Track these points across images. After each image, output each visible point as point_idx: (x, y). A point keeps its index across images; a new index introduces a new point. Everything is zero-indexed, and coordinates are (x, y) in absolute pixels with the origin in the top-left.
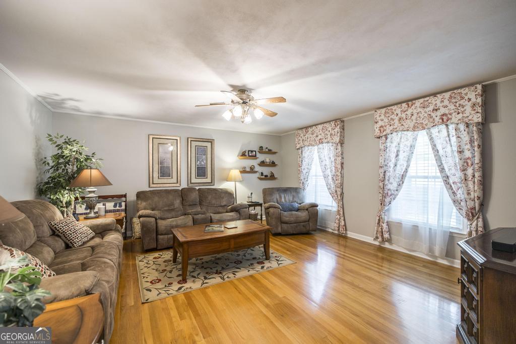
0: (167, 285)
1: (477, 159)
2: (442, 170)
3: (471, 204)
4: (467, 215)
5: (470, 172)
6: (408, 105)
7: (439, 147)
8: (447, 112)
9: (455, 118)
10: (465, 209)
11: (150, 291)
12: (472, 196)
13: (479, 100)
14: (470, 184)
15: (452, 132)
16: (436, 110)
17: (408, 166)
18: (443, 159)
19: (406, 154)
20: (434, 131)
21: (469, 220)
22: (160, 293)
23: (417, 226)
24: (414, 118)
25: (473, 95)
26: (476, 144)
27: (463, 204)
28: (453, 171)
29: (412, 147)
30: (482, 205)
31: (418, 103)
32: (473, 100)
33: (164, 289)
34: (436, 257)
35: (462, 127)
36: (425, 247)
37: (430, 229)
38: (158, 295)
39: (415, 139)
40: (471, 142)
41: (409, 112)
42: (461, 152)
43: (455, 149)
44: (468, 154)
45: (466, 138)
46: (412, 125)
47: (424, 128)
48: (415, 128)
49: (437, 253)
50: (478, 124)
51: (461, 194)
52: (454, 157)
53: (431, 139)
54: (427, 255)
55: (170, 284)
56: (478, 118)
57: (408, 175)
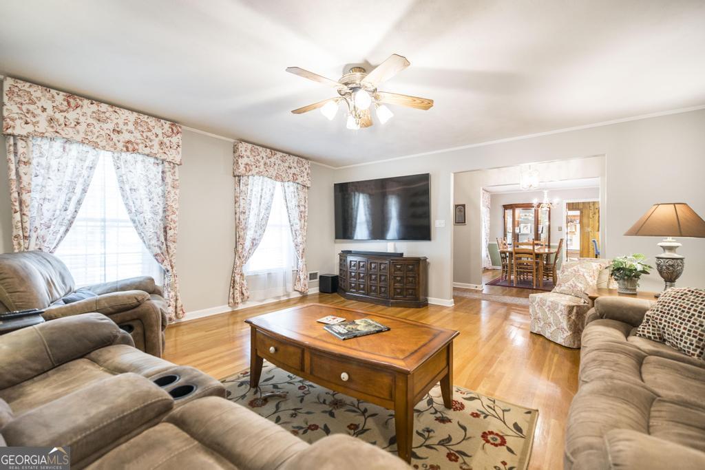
0: (482, 416)
11: (516, 425)
22: (504, 411)
33: (494, 413)
38: (509, 410)
55: (475, 415)
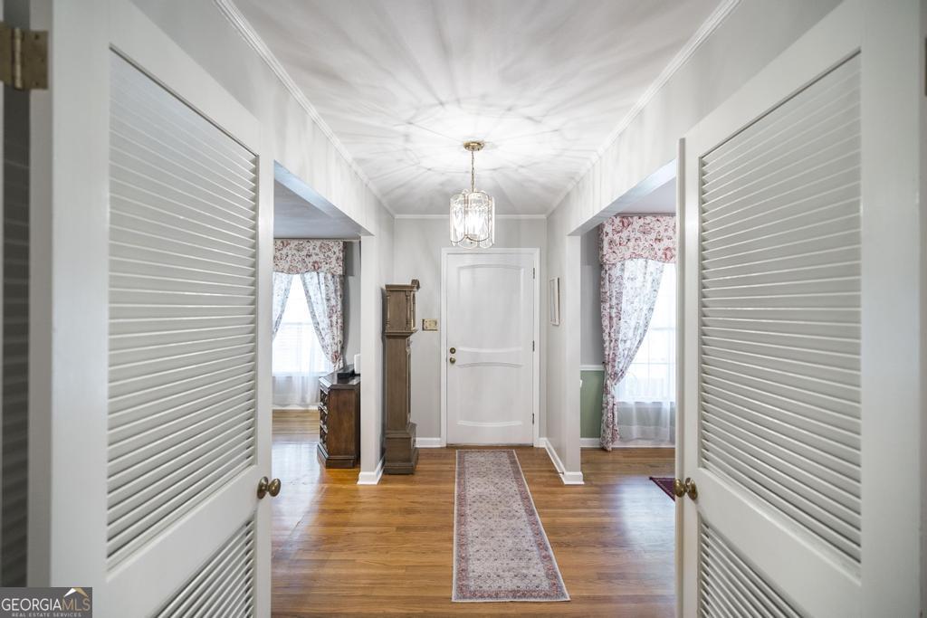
1: (339, 308)
2: (314, 316)
3: (335, 348)
4: (332, 358)
5: (334, 319)
6: (283, 242)
7: (311, 293)
8: (318, 260)
9: (325, 267)
10: (330, 353)
12: (336, 341)
13: (341, 255)
14: (335, 329)
15: (322, 280)
16: (310, 256)
17: (283, 311)
18: (314, 305)
19: (280, 298)
20: (307, 276)
21: (333, 362)
23: (291, 377)
24: (289, 259)
25: (337, 249)
26: (339, 294)
27: (329, 348)
28: (322, 318)
29: (287, 290)
30: (343, 348)
31: (293, 244)
32: (337, 253)
34: (307, 406)
35: (329, 276)
36: (297, 398)
37: (303, 377)
39: (290, 282)
40: (336, 291)
41: (284, 252)
42: (328, 300)
43: (324, 296)
44: (333, 302)
45: (332, 288)
46: (287, 267)
47: (298, 273)
48: (290, 271)
49: (308, 400)
50: (340, 276)
51: (328, 340)
52: (323, 304)
53: (305, 284)
54: (301, 405)
56: (340, 271)
57: (282, 321)
